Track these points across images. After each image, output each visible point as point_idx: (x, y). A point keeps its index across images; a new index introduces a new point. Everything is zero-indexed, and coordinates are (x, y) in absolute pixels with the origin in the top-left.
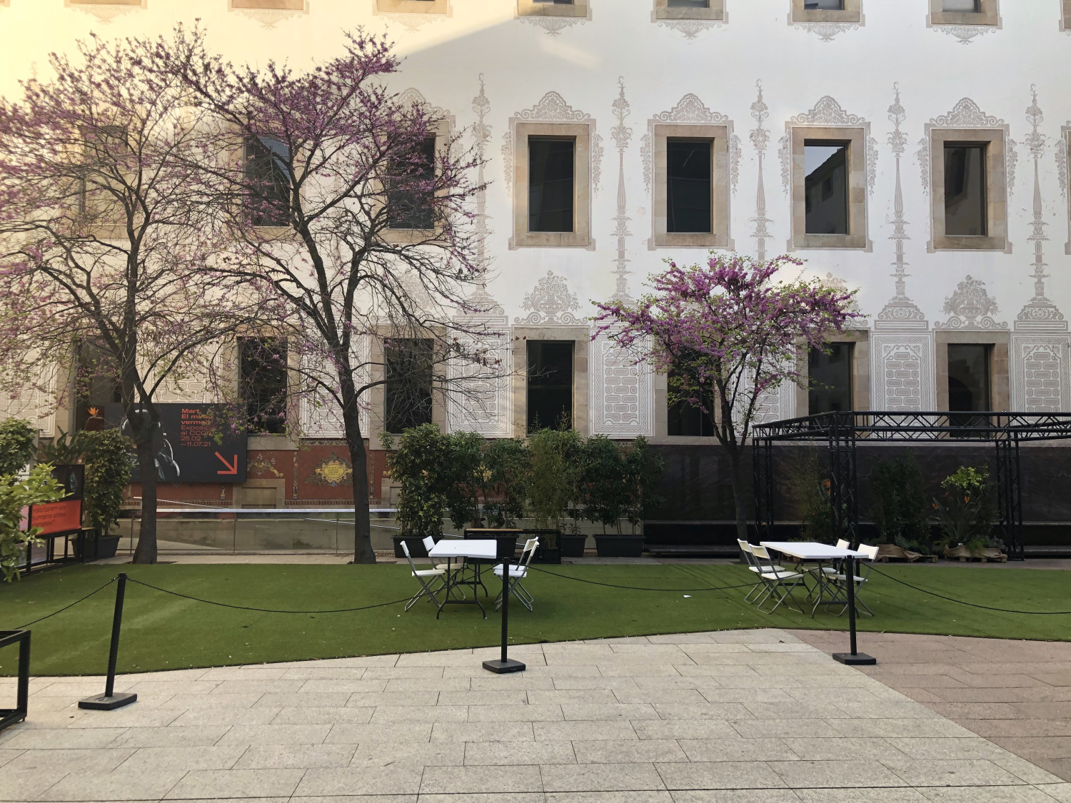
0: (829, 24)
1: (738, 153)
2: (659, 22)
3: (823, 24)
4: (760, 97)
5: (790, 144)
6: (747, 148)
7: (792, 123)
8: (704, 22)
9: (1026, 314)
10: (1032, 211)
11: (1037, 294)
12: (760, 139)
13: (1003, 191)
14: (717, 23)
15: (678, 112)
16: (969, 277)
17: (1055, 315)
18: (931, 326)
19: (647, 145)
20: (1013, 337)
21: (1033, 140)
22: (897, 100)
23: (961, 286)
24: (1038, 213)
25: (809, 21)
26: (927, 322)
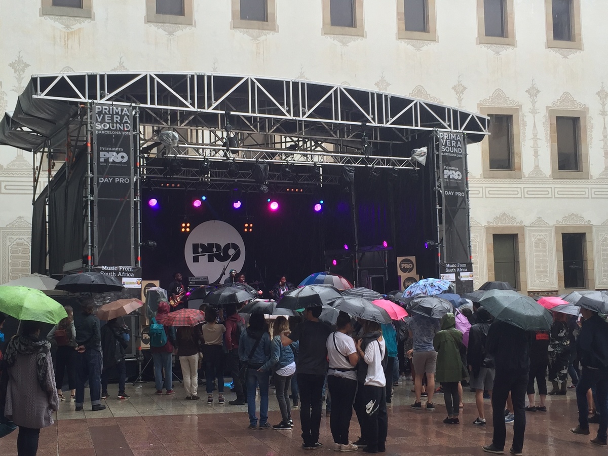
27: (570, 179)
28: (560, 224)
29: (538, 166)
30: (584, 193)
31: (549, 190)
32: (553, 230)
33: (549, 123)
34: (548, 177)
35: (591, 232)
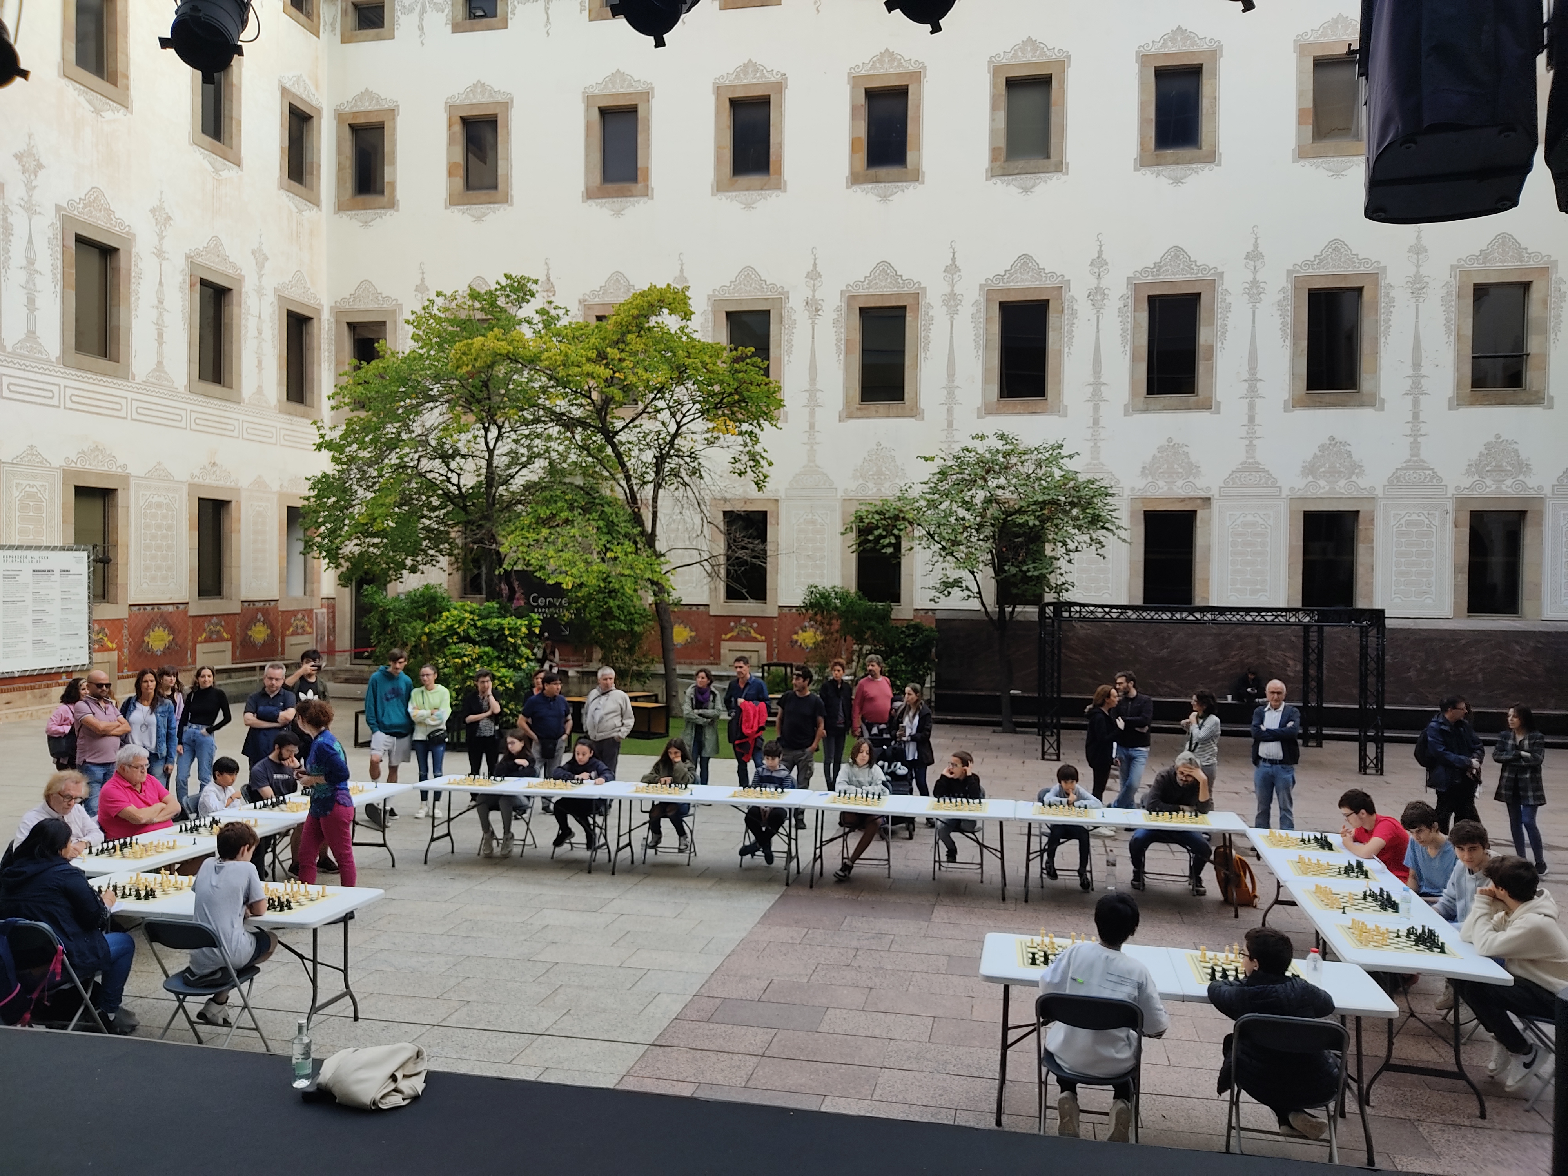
0: (1180, 166)
1: (1074, 313)
2: (994, 180)
3: (1173, 167)
4: (1100, 252)
5: (1130, 302)
6: (1083, 308)
7: (1134, 278)
8: (1042, 175)
9: (1398, 478)
10: (1409, 362)
11: (1412, 456)
12: (1099, 297)
13: (1376, 341)
14: (1056, 176)
15: (1011, 275)
16: (1332, 438)
17: (1432, 478)
18: (1285, 492)
19: (978, 311)
20: (1381, 503)
21: (1414, 283)
22: (1256, 245)
23: (1322, 448)
24: (1417, 365)
25: (1158, 165)
26: (1280, 487)
27: (95, 373)
28: (73, 465)
29: (34, 333)
30: (118, 407)
31: (55, 389)
32: (58, 478)
33: (60, 242)
34: (54, 360)
35: (127, 488)
